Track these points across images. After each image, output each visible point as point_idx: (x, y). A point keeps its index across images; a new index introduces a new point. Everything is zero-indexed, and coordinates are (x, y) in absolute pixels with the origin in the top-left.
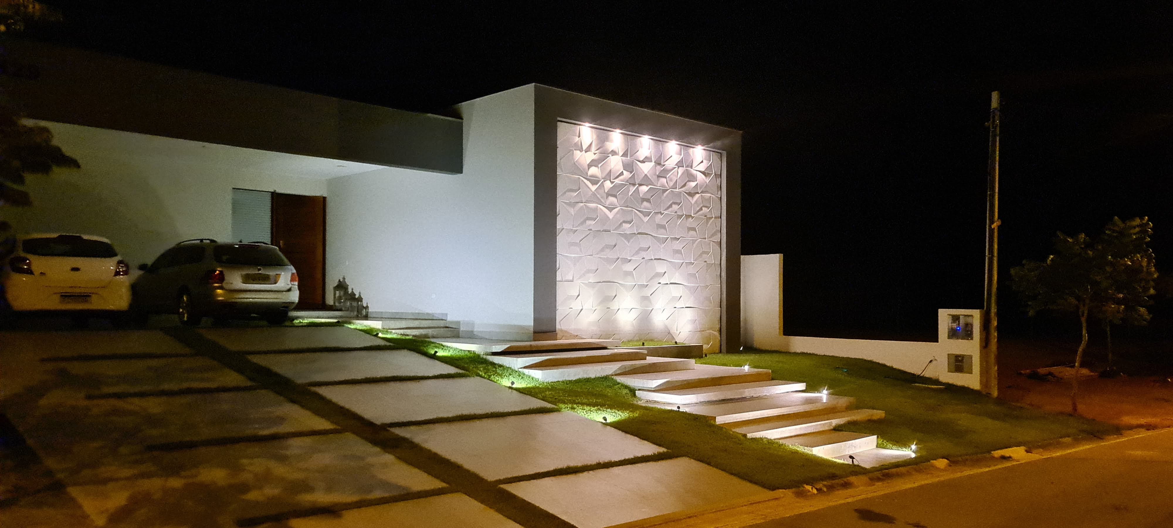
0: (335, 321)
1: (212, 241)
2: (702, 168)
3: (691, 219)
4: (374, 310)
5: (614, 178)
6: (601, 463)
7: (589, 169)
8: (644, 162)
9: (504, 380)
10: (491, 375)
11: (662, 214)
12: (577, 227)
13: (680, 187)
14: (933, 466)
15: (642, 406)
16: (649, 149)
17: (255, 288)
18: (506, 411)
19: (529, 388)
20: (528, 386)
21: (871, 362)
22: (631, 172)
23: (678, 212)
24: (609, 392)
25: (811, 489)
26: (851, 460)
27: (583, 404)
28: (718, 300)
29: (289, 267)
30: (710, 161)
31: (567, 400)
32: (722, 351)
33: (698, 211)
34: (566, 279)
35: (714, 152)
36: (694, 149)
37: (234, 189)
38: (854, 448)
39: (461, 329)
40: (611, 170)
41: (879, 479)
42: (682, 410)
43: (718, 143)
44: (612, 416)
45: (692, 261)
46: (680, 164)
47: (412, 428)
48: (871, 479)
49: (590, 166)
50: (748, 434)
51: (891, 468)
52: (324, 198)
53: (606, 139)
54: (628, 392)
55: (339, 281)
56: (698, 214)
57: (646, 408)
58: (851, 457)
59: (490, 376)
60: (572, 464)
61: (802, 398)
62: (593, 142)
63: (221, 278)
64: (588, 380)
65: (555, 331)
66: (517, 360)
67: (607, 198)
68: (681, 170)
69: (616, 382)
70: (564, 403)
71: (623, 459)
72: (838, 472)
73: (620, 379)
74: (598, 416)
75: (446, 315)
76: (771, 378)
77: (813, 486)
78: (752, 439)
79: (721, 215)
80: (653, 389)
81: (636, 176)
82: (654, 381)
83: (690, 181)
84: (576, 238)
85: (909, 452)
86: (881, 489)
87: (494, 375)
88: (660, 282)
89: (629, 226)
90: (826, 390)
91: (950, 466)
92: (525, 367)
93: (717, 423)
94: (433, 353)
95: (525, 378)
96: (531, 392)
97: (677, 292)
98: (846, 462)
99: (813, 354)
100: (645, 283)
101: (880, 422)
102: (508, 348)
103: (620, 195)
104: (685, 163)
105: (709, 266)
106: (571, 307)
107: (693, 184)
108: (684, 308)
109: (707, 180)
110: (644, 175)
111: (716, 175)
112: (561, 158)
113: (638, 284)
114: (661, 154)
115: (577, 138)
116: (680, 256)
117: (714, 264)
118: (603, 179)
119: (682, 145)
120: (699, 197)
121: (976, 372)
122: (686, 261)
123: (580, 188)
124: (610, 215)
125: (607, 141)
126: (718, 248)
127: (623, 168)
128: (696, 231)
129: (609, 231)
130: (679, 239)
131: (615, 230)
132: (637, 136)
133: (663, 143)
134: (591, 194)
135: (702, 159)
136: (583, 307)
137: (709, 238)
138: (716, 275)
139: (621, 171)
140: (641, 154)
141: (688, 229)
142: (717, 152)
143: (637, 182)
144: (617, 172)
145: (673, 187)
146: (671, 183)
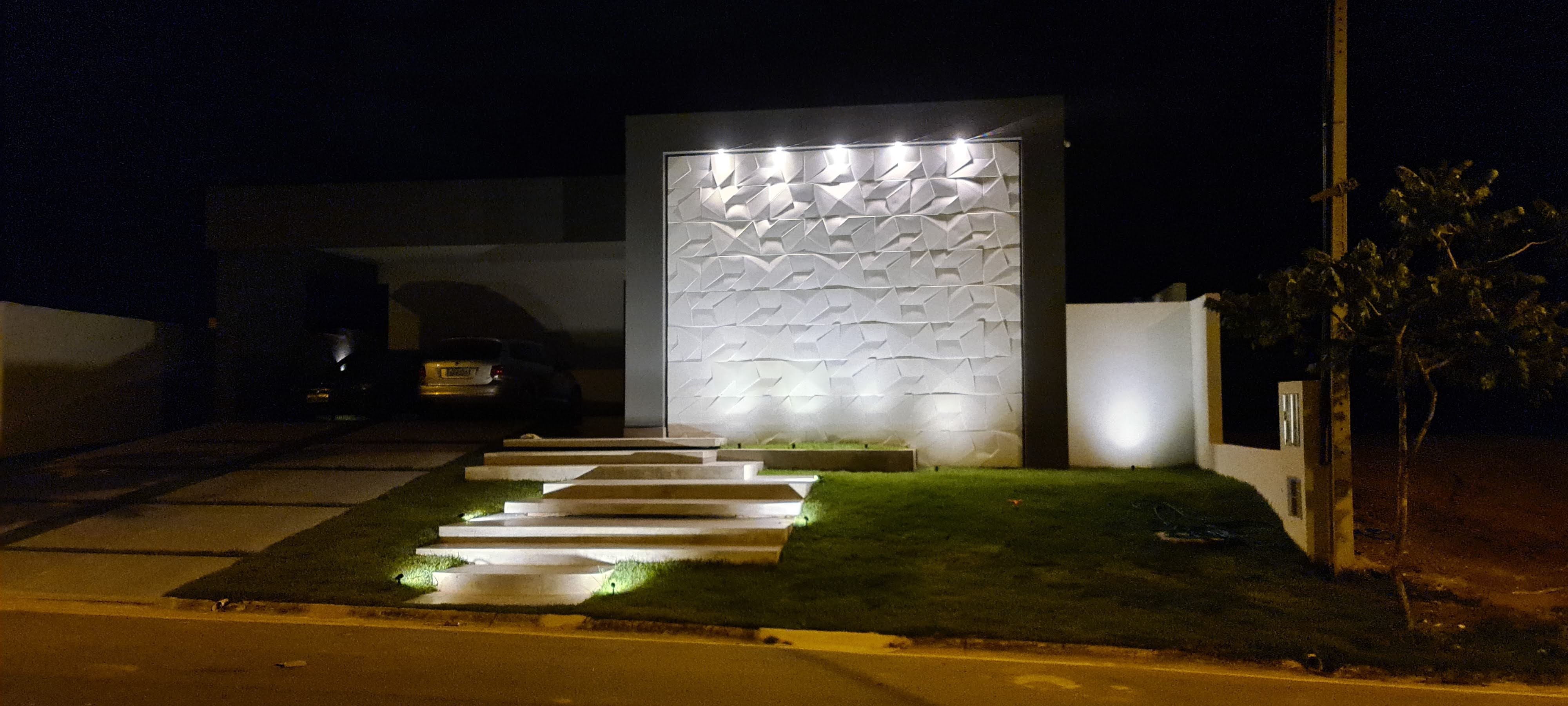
2: (970, 171)
3: (944, 255)
5: (775, 215)
7: (727, 210)
8: (838, 184)
11: (874, 254)
12: (707, 289)
13: (917, 210)
16: (847, 163)
22: (810, 202)
23: (912, 249)
30: (992, 157)
33: (962, 242)
34: (686, 358)
35: (994, 142)
36: (949, 146)
40: (769, 205)
45: (950, 322)
46: (915, 175)
49: (729, 205)
53: (761, 163)
56: (960, 246)
62: (735, 173)
65: (667, 426)
67: (761, 245)
68: (917, 185)
81: (819, 206)
83: (939, 197)
84: (705, 304)
88: (873, 355)
89: (805, 278)
91: (583, 628)
93: (441, 536)
100: (841, 359)
103: (788, 237)
104: (928, 171)
105: (993, 326)
106: (696, 395)
107: (950, 200)
108: (928, 394)
109: (985, 190)
110: (836, 202)
111: (1007, 179)
112: (680, 202)
113: (825, 362)
114: (874, 165)
115: (707, 172)
116: (918, 314)
117: (1003, 323)
118: (753, 219)
119: (919, 145)
120: (961, 220)
121: (1304, 516)
122: (933, 322)
123: (711, 237)
124: (768, 267)
125: (761, 167)
126: (1014, 295)
127: (792, 200)
128: (958, 274)
129: (766, 289)
130: (915, 289)
131: (778, 286)
132: (819, 149)
133: (875, 149)
134: (733, 242)
135: (969, 159)
136: (720, 395)
137: (990, 282)
138: (1011, 340)
139: (790, 202)
140: (830, 174)
141: (939, 272)
142: (1008, 141)
143: (822, 214)
144: (782, 205)
145: (899, 213)
146: (895, 205)
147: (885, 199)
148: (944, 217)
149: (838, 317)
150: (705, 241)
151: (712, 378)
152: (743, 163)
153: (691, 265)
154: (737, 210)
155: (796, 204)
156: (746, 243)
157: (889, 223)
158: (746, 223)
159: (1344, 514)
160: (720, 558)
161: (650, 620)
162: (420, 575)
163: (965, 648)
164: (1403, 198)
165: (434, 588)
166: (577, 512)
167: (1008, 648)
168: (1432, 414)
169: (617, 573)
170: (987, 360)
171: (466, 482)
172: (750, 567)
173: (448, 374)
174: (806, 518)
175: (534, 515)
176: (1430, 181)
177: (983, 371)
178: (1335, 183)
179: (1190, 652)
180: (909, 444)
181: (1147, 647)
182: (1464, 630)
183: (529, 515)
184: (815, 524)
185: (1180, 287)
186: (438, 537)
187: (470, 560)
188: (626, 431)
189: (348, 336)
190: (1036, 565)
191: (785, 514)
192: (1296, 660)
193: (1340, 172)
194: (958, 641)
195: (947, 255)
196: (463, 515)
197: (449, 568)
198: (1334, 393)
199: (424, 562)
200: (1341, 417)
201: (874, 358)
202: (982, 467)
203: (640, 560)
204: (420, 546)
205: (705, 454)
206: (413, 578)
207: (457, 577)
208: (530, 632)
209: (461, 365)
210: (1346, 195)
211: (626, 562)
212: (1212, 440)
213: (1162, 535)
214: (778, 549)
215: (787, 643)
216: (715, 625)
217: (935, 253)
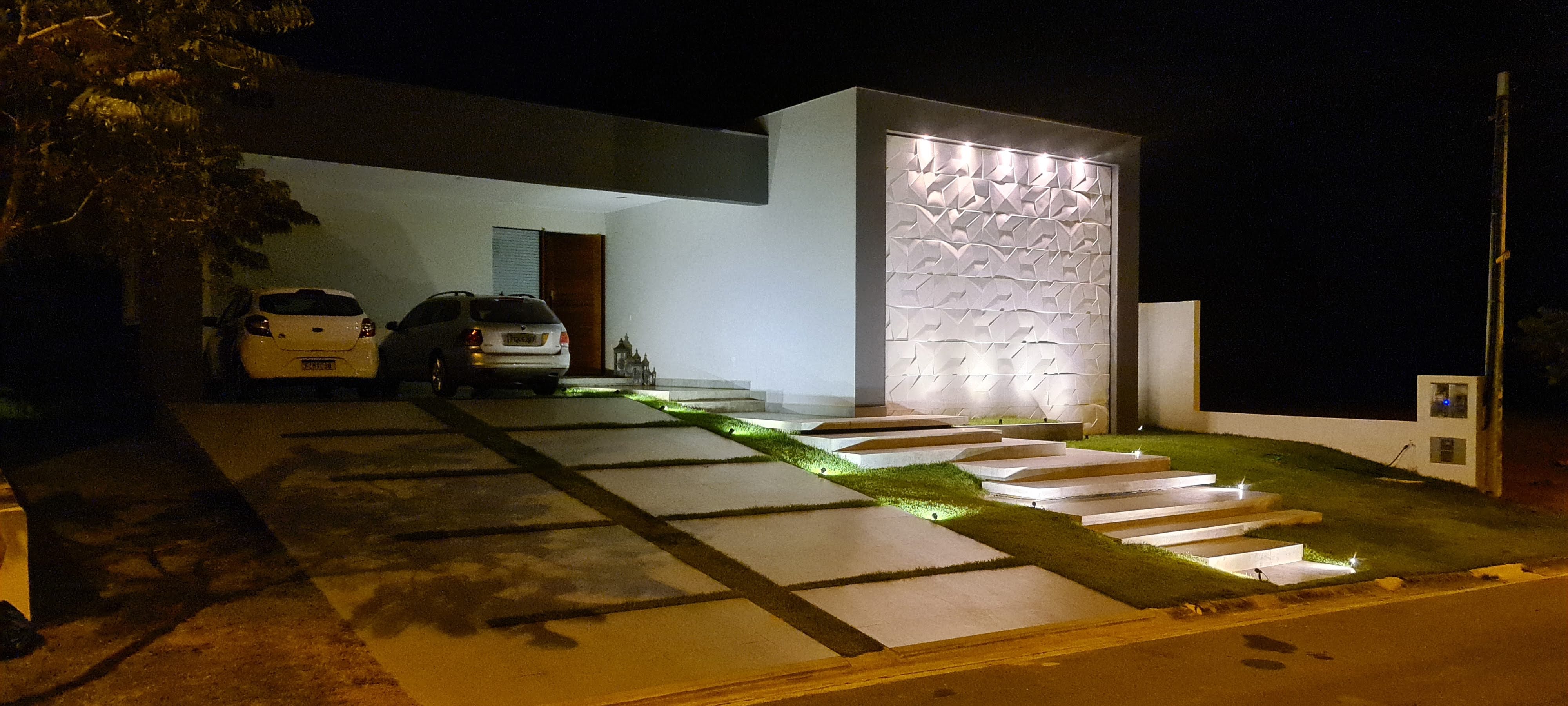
0: (614, 390)
1: (468, 294)
2: (1084, 187)
3: (1068, 255)
4: (661, 377)
5: (962, 205)
6: (921, 570)
7: (928, 194)
8: (1004, 183)
9: (813, 466)
10: (798, 460)
11: (1028, 251)
12: (914, 270)
13: (1053, 215)
14: (1377, 585)
15: (987, 502)
16: (1011, 166)
17: (519, 351)
18: (810, 504)
19: (844, 476)
20: (842, 474)
21: (1320, 447)
22: (986, 198)
23: (1049, 248)
24: (948, 482)
25: (1193, 609)
26: (1258, 574)
27: (910, 497)
28: (1106, 364)
29: (559, 325)
30: (1096, 177)
31: (891, 492)
32: (1112, 430)
33: (1079, 245)
34: (898, 337)
35: (1102, 165)
36: (1073, 163)
37: (493, 227)
38: (1269, 561)
39: (767, 401)
40: (958, 195)
41: (1293, 600)
42: (1039, 507)
43: (1108, 154)
44: (944, 513)
45: (1070, 313)
46: (1053, 184)
47: (696, 522)
48: (1282, 599)
49: (930, 190)
50: (1122, 539)
51: (1313, 587)
52: (603, 237)
53: (953, 154)
54: (972, 483)
55: (621, 340)
56: (1078, 250)
57: (993, 504)
58: (1257, 570)
59: (796, 461)
60: (885, 569)
61: (1210, 493)
62: (935, 159)
63: (479, 339)
64: (921, 467)
65: (884, 404)
66: (831, 441)
67: (953, 232)
68: (1054, 192)
69: (958, 469)
70: (886, 495)
71: (950, 565)
72: (1237, 589)
73: (963, 467)
74: (926, 512)
75: (749, 383)
76: (1169, 468)
77: (1197, 606)
78: (1128, 545)
79: (1111, 251)
80: (1004, 480)
81: (992, 202)
82: (1006, 469)
83: (1066, 206)
84: (912, 285)
85: (1346, 567)
86: (1295, 612)
87: (801, 460)
88: (1024, 340)
89: (981, 267)
90: (1244, 483)
91: (1404, 586)
92: (841, 450)
93: (1083, 525)
94: (729, 431)
95: (840, 463)
96: (846, 482)
97: (1048, 352)
98: (1251, 577)
99: (1241, 436)
100: (1004, 342)
101: (1314, 526)
102: (821, 426)
103: (970, 228)
104: (1060, 183)
105: (1093, 318)
106: (904, 373)
107: (1072, 210)
108: (1058, 374)
109: (1092, 204)
110: (1003, 200)
111: (1105, 198)
112: (895, 182)
113: (995, 344)
114: (1027, 171)
115: (913, 155)
116: (1052, 305)
117: (1101, 316)
118: (947, 207)
119: (1058, 159)
120: (1079, 228)
121: (1471, 463)
122: (1061, 313)
123: (917, 220)
124: (957, 254)
125: (953, 158)
126: (1105, 294)
127: (974, 193)
128: (1076, 273)
129: (956, 274)
131: (964, 273)
132: (993, 149)
133: (1030, 156)
134: (932, 227)
135: (1084, 176)
136: (920, 374)
137: (1095, 281)
138: (1104, 330)
139: (973, 195)
140: (1000, 174)
141: (1065, 270)
142: (1106, 166)
143: (994, 210)
144: (967, 197)
145: (1043, 215)
146: (1041, 209)
147: (1034, 203)
148: (1069, 224)
149: (1002, 304)
150: (912, 224)
151: (915, 358)
152: (941, 152)
153: (902, 245)
154: (935, 197)
156: (941, 229)
157: (1036, 225)
158: (942, 210)
170: (1091, 346)
177: (1090, 355)
195: (1070, 256)
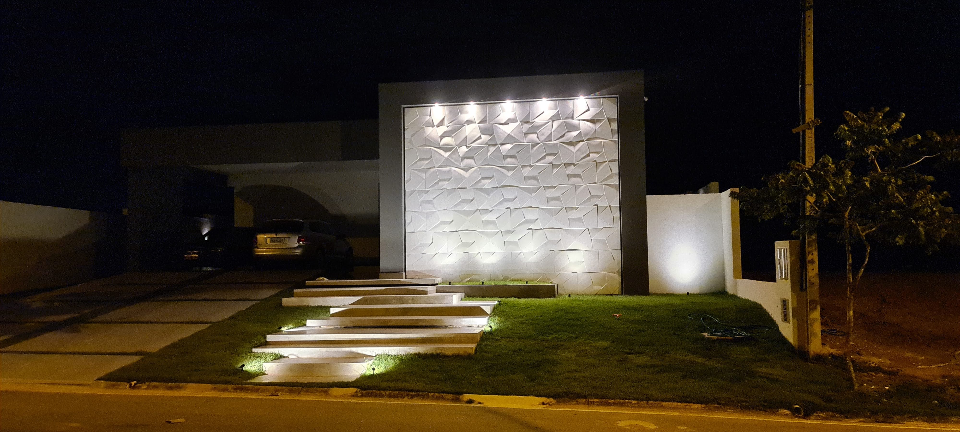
2: (588, 116)
3: (573, 166)
5: (470, 143)
7: (441, 140)
8: (508, 124)
11: (530, 166)
12: (430, 188)
13: (556, 139)
22: (491, 135)
23: (553, 162)
30: (600, 107)
33: (583, 158)
34: (417, 230)
35: (602, 98)
36: (574, 100)
40: (466, 137)
45: (576, 206)
46: (554, 119)
49: (442, 137)
53: (462, 112)
56: (582, 161)
62: (446, 118)
67: (462, 161)
68: (556, 124)
81: (497, 137)
83: (569, 132)
84: (428, 197)
89: (489, 181)
100: (511, 230)
102: (308, 283)
103: (477, 157)
104: (562, 116)
105: (603, 209)
106: (423, 252)
107: (575, 134)
108: (564, 250)
109: (597, 126)
110: (507, 134)
111: (610, 120)
112: (412, 135)
113: (501, 231)
114: (529, 112)
115: (428, 118)
116: (558, 202)
117: (609, 207)
118: (457, 146)
119: (558, 100)
120: (583, 145)
121: (791, 322)
122: (566, 207)
123: (431, 157)
124: (466, 175)
125: (461, 114)
126: (615, 191)
128: (581, 178)
129: (465, 188)
130: (556, 187)
131: (471, 186)
132: (497, 103)
133: (531, 102)
134: (445, 160)
135: (587, 108)
136: (437, 253)
137: (601, 182)
138: (613, 217)
139: (479, 135)
140: (503, 118)
141: (569, 176)
142: (610, 97)
143: (498, 142)
144: (474, 137)
145: (545, 141)
146: (542, 137)
147: (536, 133)
148: (572, 144)
149: (508, 204)
150: (428, 159)
151: (432, 242)
152: (450, 112)
153: (419, 173)
154: (447, 140)
155: (482, 136)
156: (452, 160)
157: (538, 148)
158: (453, 148)
159: (815, 320)
160: (438, 352)
161: (397, 390)
162: (255, 365)
163: (588, 404)
164: (848, 130)
165: (264, 372)
166: (351, 325)
167: (614, 404)
168: (867, 260)
169: (376, 362)
170: (599, 229)
171: (283, 307)
172: (457, 357)
173: (271, 241)
174: (491, 327)
175: (325, 327)
176: (863, 120)
177: (597, 236)
178: (807, 122)
179: (724, 405)
180: (552, 280)
181: (698, 403)
182: (888, 390)
183: (322, 327)
184: (496, 330)
185: (715, 185)
186: (266, 341)
187: (285, 355)
188: (381, 275)
189: (209, 218)
190: (630, 354)
191: (478, 324)
192: (788, 409)
193: (810, 115)
194: (584, 400)
195: (575, 166)
196: (281, 328)
197: (273, 360)
198: (808, 247)
199: (258, 357)
200: (812, 262)
201: (531, 229)
202: (596, 294)
203: (390, 353)
204: (255, 347)
205: (429, 288)
206: (251, 366)
207: (278, 366)
208: (324, 399)
209: (280, 236)
210: (813, 128)
211: (381, 355)
212: (736, 277)
213: (705, 334)
214: (474, 346)
215: (480, 403)
216: (436, 393)
217: (566, 165)
